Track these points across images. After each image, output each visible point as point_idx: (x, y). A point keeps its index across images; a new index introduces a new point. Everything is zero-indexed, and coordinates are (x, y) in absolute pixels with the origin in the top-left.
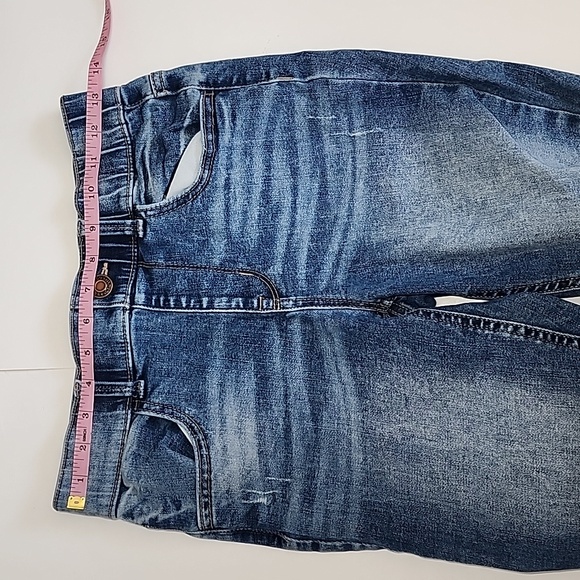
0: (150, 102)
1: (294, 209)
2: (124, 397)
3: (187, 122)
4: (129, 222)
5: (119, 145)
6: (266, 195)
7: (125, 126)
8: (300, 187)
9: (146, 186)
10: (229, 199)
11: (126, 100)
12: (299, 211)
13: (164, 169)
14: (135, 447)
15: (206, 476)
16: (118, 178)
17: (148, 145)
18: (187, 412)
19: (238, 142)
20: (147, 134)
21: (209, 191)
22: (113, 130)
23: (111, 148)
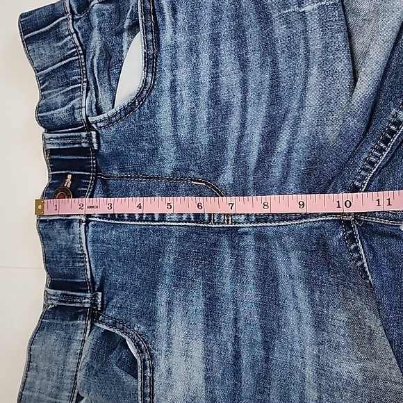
0: (94, 8)
1: (244, 108)
2: (84, 308)
3: (127, 23)
4: (84, 134)
5: (71, 55)
6: (214, 95)
7: (74, 35)
8: (250, 81)
9: (97, 96)
10: (175, 103)
11: (75, 9)
12: (249, 109)
13: (109, 77)
14: (88, 359)
15: (148, 399)
16: (72, 90)
17: (98, 52)
18: (136, 329)
19: (181, 39)
20: (96, 41)
21: (155, 96)
22: (64, 41)
23: (65, 59)
